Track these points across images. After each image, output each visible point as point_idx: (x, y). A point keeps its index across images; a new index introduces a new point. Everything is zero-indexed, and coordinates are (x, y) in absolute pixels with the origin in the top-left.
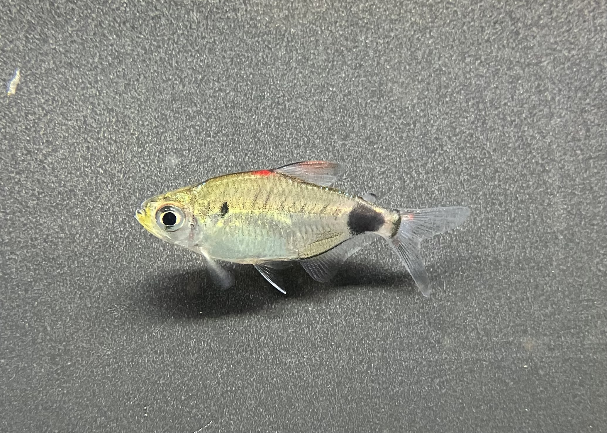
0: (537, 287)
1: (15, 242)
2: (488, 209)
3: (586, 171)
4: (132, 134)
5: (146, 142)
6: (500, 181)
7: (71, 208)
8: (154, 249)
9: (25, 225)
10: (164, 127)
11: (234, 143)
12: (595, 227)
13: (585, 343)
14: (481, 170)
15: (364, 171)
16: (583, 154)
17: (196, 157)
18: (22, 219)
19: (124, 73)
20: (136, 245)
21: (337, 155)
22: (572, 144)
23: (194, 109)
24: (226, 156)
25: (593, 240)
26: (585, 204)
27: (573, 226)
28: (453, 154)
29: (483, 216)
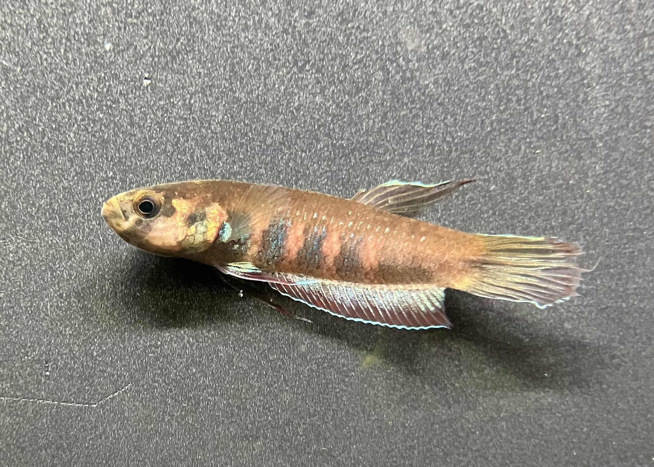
0: (565, 213)
2: (501, 108)
3: (637, 54)
6: (518, 70)
8: (59, 164)
12: (648, 131)
13: (628, 286)
14: (493, 55)
15: (334, 59)
16: (635, 30)
20: (37, 159)
21: (298, 37)
22: (619, 16)
25: (643, 147)
26: (634, 99)
27: (618, 129)
28: (455, 33)
29: (494, 117)
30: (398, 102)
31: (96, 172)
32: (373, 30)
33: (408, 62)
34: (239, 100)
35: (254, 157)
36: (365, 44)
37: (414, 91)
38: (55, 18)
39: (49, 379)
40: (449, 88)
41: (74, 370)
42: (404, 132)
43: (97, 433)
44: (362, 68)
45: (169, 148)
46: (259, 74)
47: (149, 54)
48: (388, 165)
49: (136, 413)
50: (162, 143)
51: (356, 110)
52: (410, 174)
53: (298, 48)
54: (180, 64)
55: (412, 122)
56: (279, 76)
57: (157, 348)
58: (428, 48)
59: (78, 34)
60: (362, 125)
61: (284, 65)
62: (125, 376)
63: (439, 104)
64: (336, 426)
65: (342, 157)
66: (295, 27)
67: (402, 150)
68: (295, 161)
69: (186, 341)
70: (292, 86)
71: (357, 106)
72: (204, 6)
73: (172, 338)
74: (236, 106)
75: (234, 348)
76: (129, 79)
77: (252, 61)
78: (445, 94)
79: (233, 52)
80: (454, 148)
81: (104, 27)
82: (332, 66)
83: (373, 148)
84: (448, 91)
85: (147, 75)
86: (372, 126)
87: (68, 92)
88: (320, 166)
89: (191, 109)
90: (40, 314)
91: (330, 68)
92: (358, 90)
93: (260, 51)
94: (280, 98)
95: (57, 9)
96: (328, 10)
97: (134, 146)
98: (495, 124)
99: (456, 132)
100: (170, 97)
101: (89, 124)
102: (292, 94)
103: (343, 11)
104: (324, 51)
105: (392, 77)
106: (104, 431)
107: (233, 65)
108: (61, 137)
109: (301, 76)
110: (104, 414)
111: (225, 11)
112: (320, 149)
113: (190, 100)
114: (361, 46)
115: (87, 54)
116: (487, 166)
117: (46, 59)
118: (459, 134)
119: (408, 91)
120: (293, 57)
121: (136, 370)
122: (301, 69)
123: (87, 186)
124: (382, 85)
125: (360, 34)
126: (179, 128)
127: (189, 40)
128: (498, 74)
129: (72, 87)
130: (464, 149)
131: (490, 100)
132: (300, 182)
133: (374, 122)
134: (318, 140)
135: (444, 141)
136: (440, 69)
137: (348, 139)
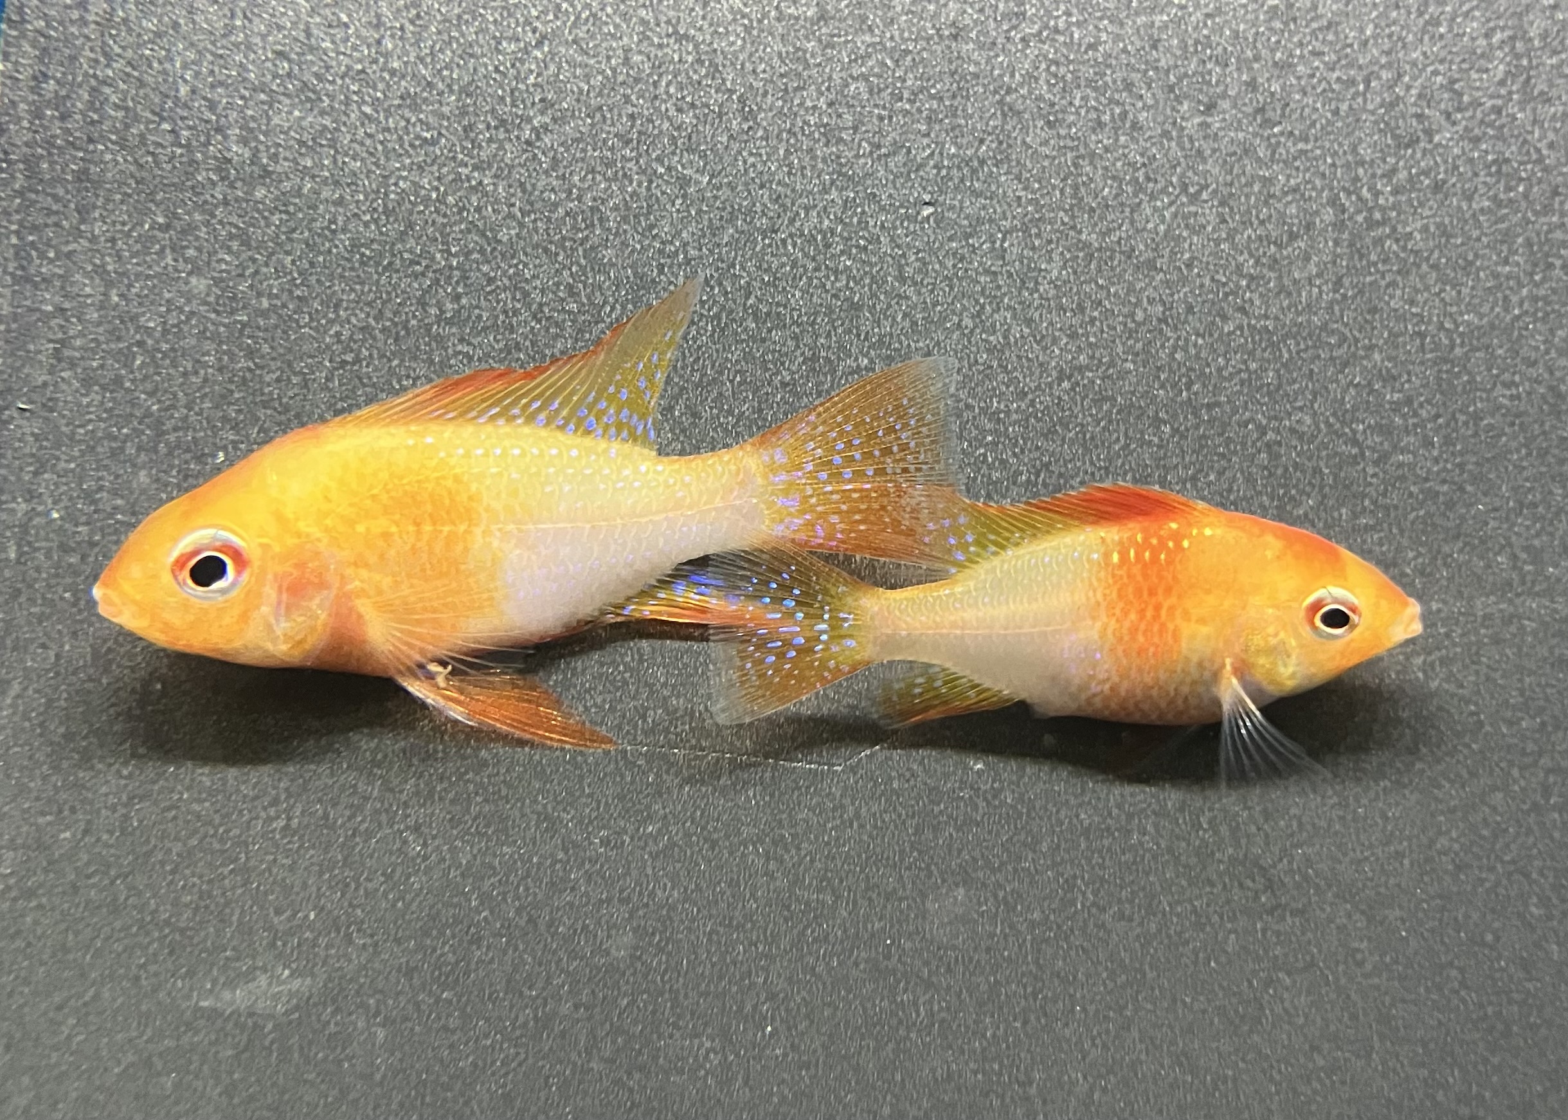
30: (1361, 259)
31: (839, 358)
32: (1316, 140)
33: (1377, 194)
34: (1087, 244)
35: (1114, 342)
36: (1302, 162)
37: (1388, 243)
40: (1447, 241)
42: (1374, 310)
44: (1299, 201)
45: (968, 322)
46: (1121, 204)
47: (932, 163)
48: (1346, 364)
50: (954, 312)
51: (1290, 270)
52: (1384, 380)
53: (1188, 164)
55: (1385, 293)
56: (1155, 209)
59: (810, 126)
60: (1300, 295)
61: (1164, 191)
63: (1432, 267)
65: (1266, 347)
66: (1183, 129)
67: (1371, 340)
68: (1186, 351)
70: (1179, 226)
71: (1291, 263)
74: (1081, 254)
76: (897, 204)
77: (1109, 182)
78: (1441, 251)
79: (1076, 165)
80: (1458, 341)
83: (1320, 334)
85: (927, 198)
86: (1317, 299)
87: (792, 221)
88: (1228, 361)
89: (1003, 258)
91: (1243, 198)
92: (1293, 237)
94: (1157, 245)
97: (905, 315)
98: (1526, 306)
99: (1461, 313)
100: (967, 236)
101: (827, 277)
102: (1178, 239)
103: (1264, 106)
105: (1350, 218)
107: (1076, 187)
108: (778, 298)
109: (1193, 209)
112: (1230, 333)
113: (1003, 240)
114: (1297, 164)
116: (1514, 373)
117: (754, 165)
118: (1466, 317)
119: (1379, 241)
122: (1194, 199)
123: (823, 383)
124: (1333, 231)
125: (1294, 144)
126: (983, 289)
127: (1001, 143)
128: (1528, 222)
129: (798, 214)
130: (1475, 342)
131: (1518, 264)
132: (1196, 387)
133: (1321, 292)
134: (1225, 318)
135: (1441, 326)
136: (1431, 208)
137: (1277, 318)
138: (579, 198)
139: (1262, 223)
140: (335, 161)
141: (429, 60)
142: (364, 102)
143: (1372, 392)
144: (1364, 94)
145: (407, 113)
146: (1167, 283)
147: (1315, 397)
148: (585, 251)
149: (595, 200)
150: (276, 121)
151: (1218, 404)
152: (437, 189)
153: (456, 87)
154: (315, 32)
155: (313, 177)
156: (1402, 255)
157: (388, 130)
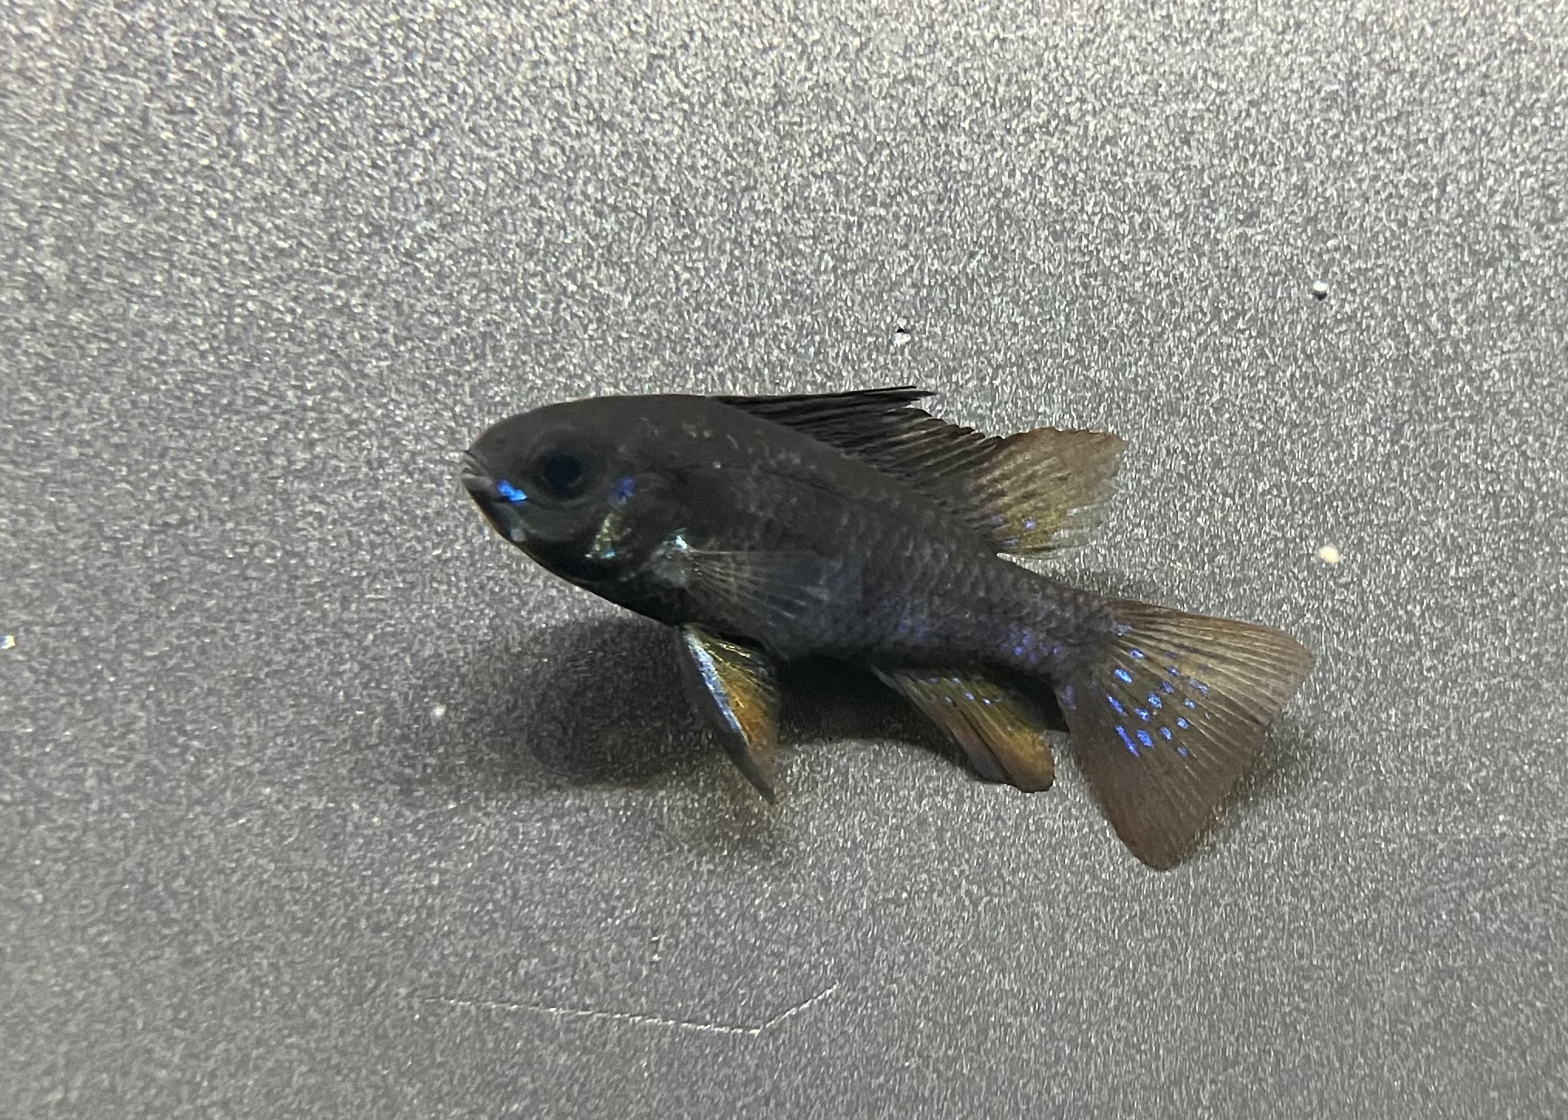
1: (324, 469)
4: (660, 190)
5: (699, 213)
7: (482, 384)
9: (353, 424)
10: (749, 173)
11: (940, 223)
15: (1295, 310)
17: (833, 257)
18: (346, 409)
19: (649, 27)
21: (1222, 262)
23: (835, 127)
24: (916, 258)
28: (1547, 270)
30: (1426, 403)
33: (1448, 322)
34: (1096, 383)
35: (1124, 502)
36: (1360, 284)
37: (1461, 382)
38: (711, 198)
39: (658, 970)
40: (1532, 382)
41: (714, 951)
42: (1438, 466)
43: (760, 1092)
44: (1354, 332)
46: (1139, 334)
47: (909, 281)
48: (1403, 532)
49: (846, 1050)
51: (1340, 417)
52: (1448, 552)
53: (1222, 285)
54: (973, 306)
55: (1454, 445)
56: (1180, 340)
57: (901, 905)
58: (1490, 297)
59: (760, 234)
60: (1351, 446)
61: (1191, 318)
62: (825, 967)
63: (1509, 412)
64: (1282, 1090)
65: (1308, 510)
66: (1217, 242)
67: (1434, 502)
68: (1211, 515)
69: (963, 893)
70: (1208, 361)
71: (1340, 409)
72: (1028, 190)
73: (933, 884)
74: (1088, 395)
75: (1068, 909)
76: (865, 331)
77: (1125, 306)
78: (1524, 393)
79: (1086, 285)
80: (1540, 504)
81: (814, 222)
82: (1293, 324)
83: (1373, 495)
84: (1530, 387)
85: (902, 323)
86: (1371, 451)
87: (732, 352)
88: (1261, 526)
89: (993, 398)
90: (644, 824)
91: (1286, 329)
92: (1345, 375)
93: (1143, 287)
94: (1181, 384)
95: (715, 179)
96: (1287, 210)
99: (1545, 470)
100: (949, 372)
102: (1207, 377)
103: (1316, 214)
104: (1275, 291)
105: (1415, 353)
106: (776, 1087)
107: (1085, 312)
109: (1225, 340)
110: (777, 1050)
111: (1072, 203)
112: (1263, 494)
113: (993, 378)
114: (1354, 285)
115: (776, 276)
117: (688, 282)
118: (1551, 475)
119: (1448, 381)
120: (1211, 303)
121: (852, 955)
122: (1227, 328)
124: (1394, 368)
127: (995, 257)
130: (1560, 506)
132: (1221, 559)
133: (1376, 442)
134: (1259, 475)
135: (1519, 487)
136: (1513, 342)
137: (1320, 475)
138: (469, 322)
139: (1309, 357)
140: (170, 278)
141: (291, 153)
142: (210, 205)
143: (1433, 564)
144: (1438, 200)
145: (262, 218)
146: (1191, 431)
147: (1364, 573)
148: (472, 387)
149: (487, 323)
150: (100, 227)
151: (1247, 580)
152: (292, 311)
153: (322, 186)
154: (155, 119)
155: (142, 296)
156: (1477, 398)
157: (236, 238)
